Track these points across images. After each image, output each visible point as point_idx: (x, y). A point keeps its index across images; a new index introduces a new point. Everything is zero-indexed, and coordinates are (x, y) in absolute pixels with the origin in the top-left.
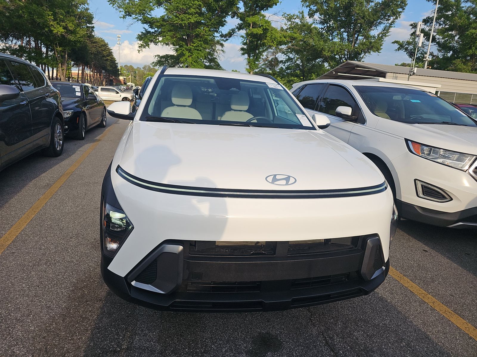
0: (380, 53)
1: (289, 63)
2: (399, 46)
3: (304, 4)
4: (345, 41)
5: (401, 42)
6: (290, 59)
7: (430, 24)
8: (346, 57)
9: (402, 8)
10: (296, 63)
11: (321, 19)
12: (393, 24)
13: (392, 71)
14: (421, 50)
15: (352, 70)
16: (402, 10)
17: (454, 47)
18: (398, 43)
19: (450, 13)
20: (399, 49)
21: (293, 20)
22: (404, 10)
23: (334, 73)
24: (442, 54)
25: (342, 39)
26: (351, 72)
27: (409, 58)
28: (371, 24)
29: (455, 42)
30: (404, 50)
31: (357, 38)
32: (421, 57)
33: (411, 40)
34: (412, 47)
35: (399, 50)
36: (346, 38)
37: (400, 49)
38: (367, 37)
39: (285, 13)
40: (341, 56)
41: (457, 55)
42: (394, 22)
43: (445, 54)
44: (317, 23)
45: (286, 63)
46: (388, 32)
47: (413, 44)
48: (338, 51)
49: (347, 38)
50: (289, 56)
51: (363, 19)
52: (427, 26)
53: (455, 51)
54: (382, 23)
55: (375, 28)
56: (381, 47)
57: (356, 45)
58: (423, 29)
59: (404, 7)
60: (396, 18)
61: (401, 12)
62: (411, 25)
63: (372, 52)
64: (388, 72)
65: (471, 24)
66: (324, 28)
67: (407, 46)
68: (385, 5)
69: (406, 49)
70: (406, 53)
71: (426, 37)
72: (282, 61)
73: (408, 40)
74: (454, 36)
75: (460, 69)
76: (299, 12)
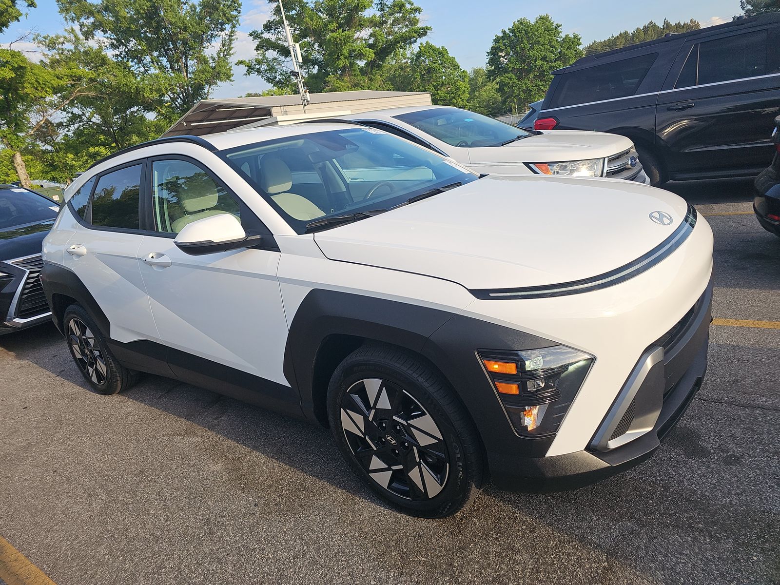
0: (232, 81)
1: (76, 126)
2: (247, 67)
3: (67, 17)
4: (168, 71)
5: (248, 62)
6: (74, 118)
7: (275, 30)
8: (181, 96)
9: (236, 10)
10: (91, 122)
11: (111, 39)
12: (233, 35)
13: (273, 104)
14: (279, 70)
15: (211, 115)
16: (237, 13)
17: (317, 60)
18: (244, 64)
19: (294, 12)
20: (249, 72)
21: (60, 46)
22: (240, 13)
23: (185, 124)
24: (305, 71)
25: (162, 68)
26: (211, 117)
27: (268, 83)
28: (200, 39)
29: (317, 53)
30: (256, 73)
31: (186, 64)
32: (283, 79)
33: (260, 58)
34: (266, 68)
35: (249, 74)
36: (167, 66)
37: (251, 72)
38: (203, 60)
39: (38, 35)
40: (173, 96)
41: (325, 70)
42: (233, 31)
43: (309, 71)
44: (106, 46)
45: (72, 126)
46: (230, 49)
47: (265, 63)
48: (166, 87)
49: (169, 66)
50: (72, 113)
51: (186, 31)
52: (272, 34)
53: (321, 66)
54: (216, 35)
55: (208, 44)
56: (232, 72)
57: (189, 75)
58: (268, 38)
59: (239, 9)
60: (234, 26)
61: (236, 16)
62: (251, 35)
63: (219, 82)
64: (273, 107)
65: (326, 25)
66: (121, 54)
67: (257, 67)
68: (210, 8)
69: (259, 71)
70: (260, 76)
71: (277, 50)
72: (60, 125)
73: (257, 57)
74: (313, 45)
75: (338, 88)
76: (66, 30)
